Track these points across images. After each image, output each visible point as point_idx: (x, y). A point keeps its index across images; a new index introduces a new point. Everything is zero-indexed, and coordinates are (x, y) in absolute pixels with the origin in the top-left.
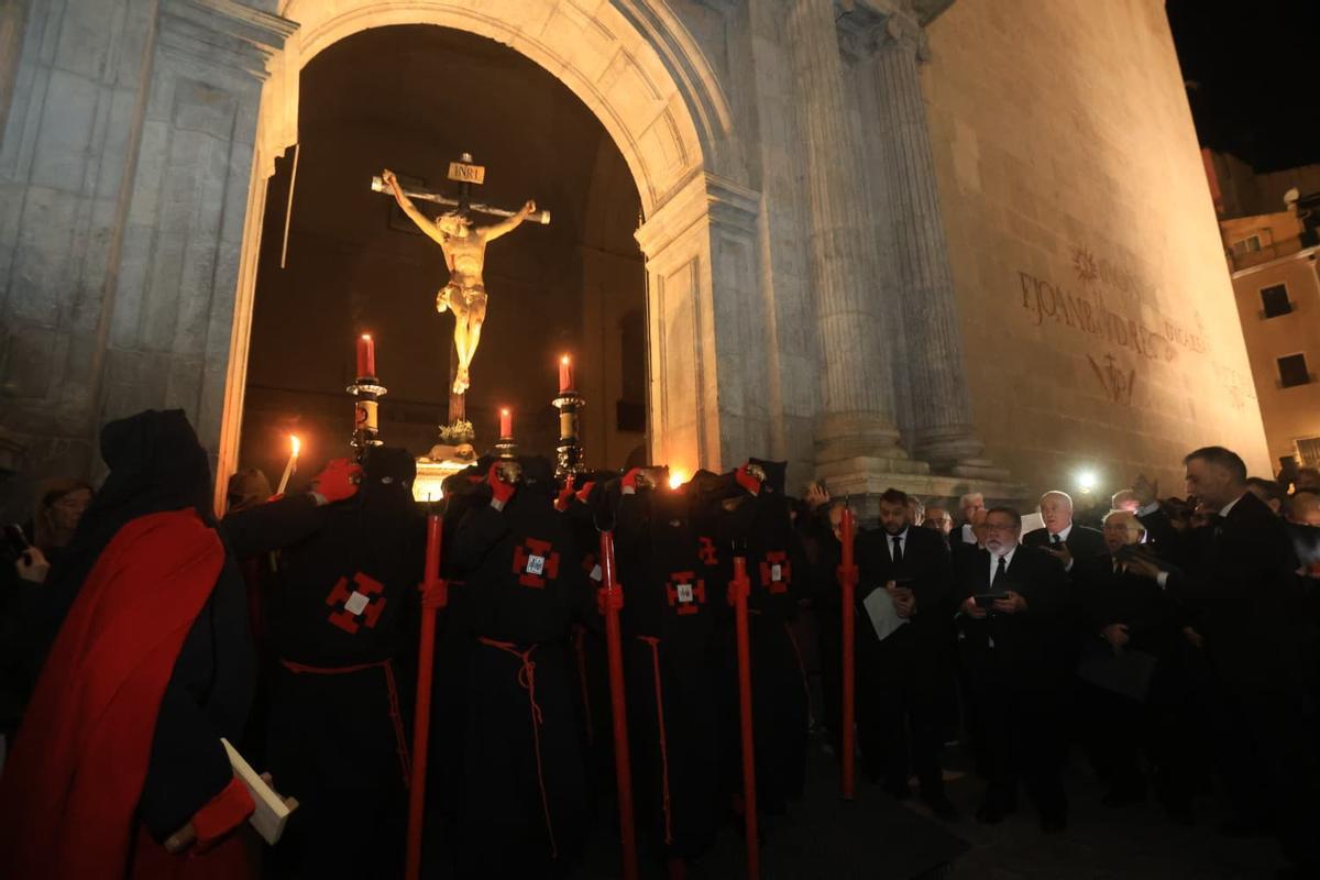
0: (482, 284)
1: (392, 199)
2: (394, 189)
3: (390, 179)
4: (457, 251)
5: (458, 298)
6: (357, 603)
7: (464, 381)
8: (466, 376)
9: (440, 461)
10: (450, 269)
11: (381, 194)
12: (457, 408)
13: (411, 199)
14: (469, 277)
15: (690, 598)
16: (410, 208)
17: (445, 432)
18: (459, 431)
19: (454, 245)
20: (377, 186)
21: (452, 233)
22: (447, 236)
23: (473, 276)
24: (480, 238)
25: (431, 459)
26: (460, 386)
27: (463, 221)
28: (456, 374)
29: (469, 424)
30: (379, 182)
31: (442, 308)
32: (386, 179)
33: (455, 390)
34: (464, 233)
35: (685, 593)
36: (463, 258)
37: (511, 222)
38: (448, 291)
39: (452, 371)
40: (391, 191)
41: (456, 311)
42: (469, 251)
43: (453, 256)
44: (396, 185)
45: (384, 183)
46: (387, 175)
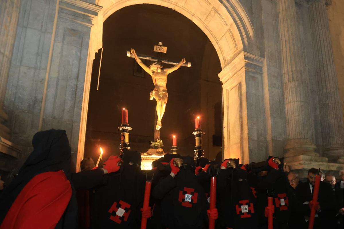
0: (166, 89)
1: (134, 60)
2: (135, 56)
3: (133, 52)
4: (157, 77)
5: (157, 94)
6: (120, 212)
7: (160, 125)
8: (160, 123)
9: (151, 155)
10: (155, 84)
11: (130, 58)
12: (157, 135)
13: (141, 59)
14: (161, 87)
15: (247, 211)
16: (140, 62)
17: (153, 144)
18: (158, 143)
19: (156, 75)
20: (128, 55)
21: (155, 71)
22: (153, 72)
23: (163, 87)
24: (165, 72)
25: (148, 154)
26: (158, 127)
27: (159, 66)
28: (157, 123)
29: (161, 141)
30: (129, 53)
31: (152, 99)
32: (132, 52)
33: (156, 129)
34: (159, 71)
35: (245, 209)
36: (159, 80)
37: (177, 66)
38: (154, 92)
39: (155, 121)
40: (133, 56)
41: (157, 99)
42: (161, 77)
43: (156, 79)
44: (135, 54)
45: (131, 54)
46: (132, 50)
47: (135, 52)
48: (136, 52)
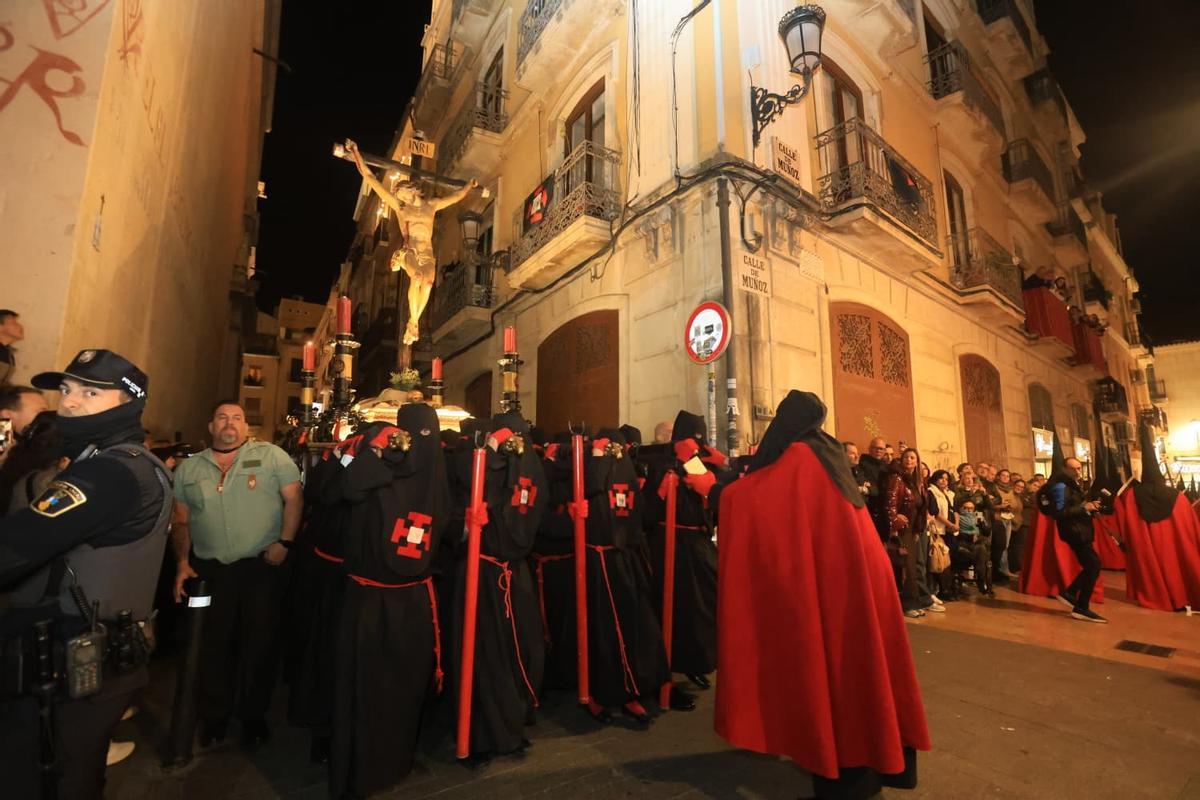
2: (355, 157)
3: (352, 148)
4: (412, 219)
5: (410, 260)
7: (414, 335)
8: (416, 330)
10: (404, 233)
12: (405, 357)
14: (421, 242)
16: (370, 176)
17: (395, 378)
18: (408, 378)
19: (409, 213)
20: (339, 152)
21: (407, 202)
22: (402, 205)
23: (424, 242)
24: (432, 208)
26: (410, 337)
27: (418, 192)
28: (405, 328)
29: (416, 372)
30: (342, 149)
31: (395, 268)
32: (347, 147)
33: (405, 342)
34: (418, 203)
36: (417, 226)
37: (458, 195)
38: (402, 255)
40: (351, 158)
42: (421, 220)
43: (407, 223)
44: (357, 153)
45: (346, 150)
46: (349, 143)
47: (356, 148)
48: (359, 149)
